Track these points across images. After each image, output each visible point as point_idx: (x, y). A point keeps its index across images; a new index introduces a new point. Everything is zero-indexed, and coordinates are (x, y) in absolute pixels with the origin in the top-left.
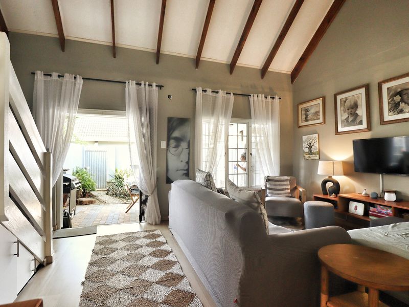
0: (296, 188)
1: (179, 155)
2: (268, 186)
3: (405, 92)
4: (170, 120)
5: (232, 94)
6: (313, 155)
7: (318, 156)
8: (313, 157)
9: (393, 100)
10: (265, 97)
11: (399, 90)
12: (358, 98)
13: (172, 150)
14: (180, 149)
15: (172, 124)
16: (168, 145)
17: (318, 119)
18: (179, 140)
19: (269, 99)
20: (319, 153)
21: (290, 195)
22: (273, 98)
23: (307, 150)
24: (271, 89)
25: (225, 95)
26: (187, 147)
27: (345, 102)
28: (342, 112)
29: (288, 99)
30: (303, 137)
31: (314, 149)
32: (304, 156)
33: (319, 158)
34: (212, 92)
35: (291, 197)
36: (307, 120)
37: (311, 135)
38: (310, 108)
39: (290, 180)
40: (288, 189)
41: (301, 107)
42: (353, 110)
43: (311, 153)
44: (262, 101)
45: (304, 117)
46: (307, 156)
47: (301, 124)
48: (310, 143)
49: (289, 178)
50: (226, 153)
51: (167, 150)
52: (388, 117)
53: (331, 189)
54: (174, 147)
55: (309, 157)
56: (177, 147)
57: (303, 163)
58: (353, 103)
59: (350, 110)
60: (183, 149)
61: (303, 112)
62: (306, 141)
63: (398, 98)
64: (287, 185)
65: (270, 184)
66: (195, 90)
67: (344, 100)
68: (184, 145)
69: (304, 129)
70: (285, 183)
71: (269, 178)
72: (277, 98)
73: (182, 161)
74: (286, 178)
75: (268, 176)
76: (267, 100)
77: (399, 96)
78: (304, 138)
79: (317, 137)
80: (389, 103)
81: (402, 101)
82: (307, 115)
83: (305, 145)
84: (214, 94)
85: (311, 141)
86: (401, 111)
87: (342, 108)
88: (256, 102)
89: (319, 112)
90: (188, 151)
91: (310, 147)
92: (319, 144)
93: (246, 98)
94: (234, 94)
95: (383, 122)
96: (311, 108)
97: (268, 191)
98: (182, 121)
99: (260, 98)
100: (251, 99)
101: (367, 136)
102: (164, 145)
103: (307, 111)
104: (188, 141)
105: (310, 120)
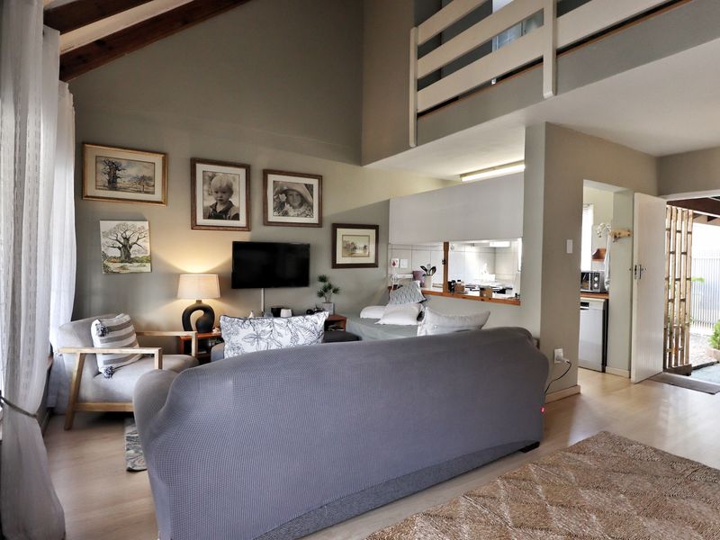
3: (291, 193)
6: (136, 264)
7: (148, 265)
8: (133, 267)
9: (278, 197)
11: (285, 188)
17: (147, 193)
20: (151, 260)
23: (114, 253)
27: (211, 178)
28: (206, 193)
30: (103, 223)
31: (139, 251)
32: (106, 266)
33: (152, 271)
36: (114, 186)
37: (129, 223)
41: (95, 152)
42: (225, 196)
43: (127, 258)
45: (104, 178)
46: (114, 266)
47: (95, 192)
48: (127, 239)
52: (273, 217)
53: (200, 322)
55: (122, 268)
58: (224, 185)
59: (219, 194)
61: (101, 167)
62: (113, 232)
63: (283, 197)
65: (111, 339)
67: (210, 174)
71: (106, 324)
77: (284, 195)
78: (105, 226)
79: (147, 227)
80: (274, 200)
81: (287, 201)
82: (114, 177)
83: (108, 241)
85: (128, 233)
86: (286, 214)
87: (206, 187)
89: (152, 179)
91: (126, 247)
92: (151, 242)
95: (267, 223)
96: (130, 166)
101: (244, 237)
103: (115, 167)
105: (124, 189)
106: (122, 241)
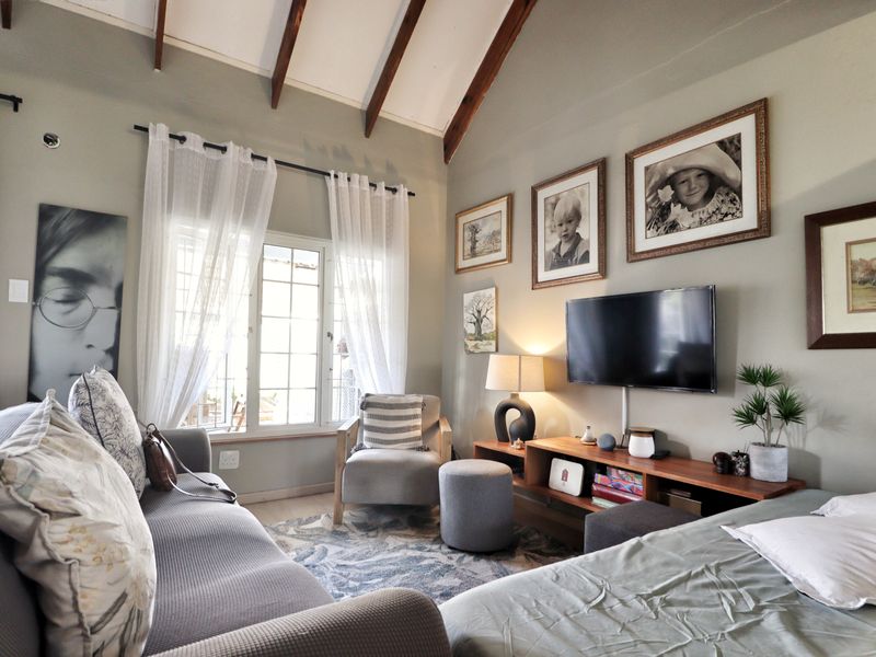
0: (437, 425)
1: (80, 328)
2: (366, 421)
3: (683, 176)
4: (46, 213)
5: (271, 161)
6: (485, 342)
7: (494, 342)
8: (484, 346)
9: (656, 198)
10: (371, 185)
11: (671, 171)
12: (582, 194)
13: (52, 309)
14: (85, 308)
15: (57, 225)
16: (37, 293)
17: (497, 251)
18: (79, 281)
19: (382, 192)
20: (496, 336)
21: (420, 443)
22: (394, 191)
23: (471, 329)
24: (390, 168)
25: (250, 161)
26: (112, 304)
27: (554, 205)
28: (548, 231)
29: (435, 198)
30: (465, 295)
31: (487, 325)
32: (466, 345)
33: (497, 350)
34: (206, 145)
35: (420, 449)
36: (474, 254)
37: (482, 292)
38: (480, 222)
39: (424, 404)
40: (415, 427)
41: (463, 220)
42: (570, 227)
43: (479, 336)
44: (362, 193)
45: (468, 245)
46: (471, 344)
47: (462, 264)
48: (479, 312)
49: (420, 399)
50: (250, 329)
51: (34, 307)
53: (514, 427)
54: (64, 302)
55: (476, 346)
56: (72, 300)
57: (462, 362)
58: (570, 208)
59: (564, 228)
60: (95, 309)
61: (466, 234)
62: (471, 305)
63: (666, 194)
64: (415, 417)
65: (371, 416)
66: (146, 130)
67: (553, 200)
68: (99, 296)
69: (468, 277)
70: (411, 412)
71: (370, 399)
72: (403, 191)
73: (90, 346)
74: (413, 398)
75: (367, 395)
76: (377, 193)
77: (669, 187)
78: (468, 298)
79: (494, 295)
80: (647, 206)
81: (676, 199)
82: (474, 241)
83: (468, 316)
84: (214, 154)
85: (481, 305)
86: (674, 227)
87: (548, 223)
88: (345, 195)
89: (499, 233)
90: (115, 318)
91: (478, 322)
92: (497, 314)
93: (317, 180)
94: (277, 162)
95: (633, 256)
96: (484, 224)
97: (365, 433)
98: (95, 222)
99: (355, 185)
100: (331, 182)
102: (20, 290)
103: (475, 230)
104: (115, 284)
105: (481, 253)
106: (476, 314)
